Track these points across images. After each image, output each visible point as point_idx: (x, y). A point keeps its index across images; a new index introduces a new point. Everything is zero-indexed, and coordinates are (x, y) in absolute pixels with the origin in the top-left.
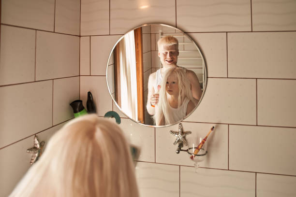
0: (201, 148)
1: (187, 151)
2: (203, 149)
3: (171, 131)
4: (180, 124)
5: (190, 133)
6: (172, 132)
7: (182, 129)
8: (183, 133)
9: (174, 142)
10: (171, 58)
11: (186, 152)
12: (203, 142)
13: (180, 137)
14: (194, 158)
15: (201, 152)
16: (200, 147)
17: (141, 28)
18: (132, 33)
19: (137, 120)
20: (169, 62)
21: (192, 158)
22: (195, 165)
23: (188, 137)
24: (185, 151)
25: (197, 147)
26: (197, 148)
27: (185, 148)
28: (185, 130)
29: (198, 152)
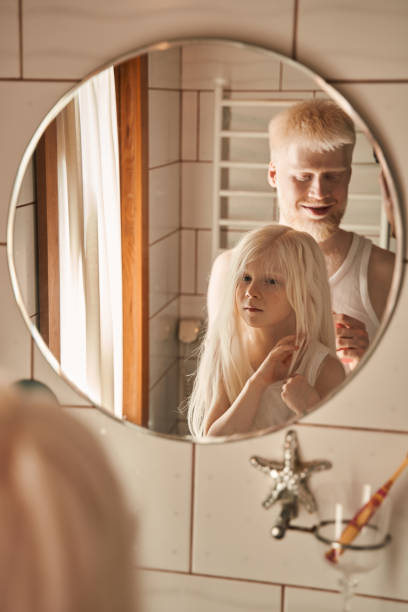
0: (366, 524)
1: (313, 530)
2: (375, 528)
3: (256, 459)
4: (290, 433)
5: (328, 465)
6: (261, 462)
7: (297, 453)
8: (298, 465)
9: (264, 497)
10: (326, 200)
11: (310, 537)
12: (375, 502)
13: (288, 480)
14: (338, 558)
15: (365, 537)
16: (362, 519)
17: (144, 58)
18: (106, 79)
19: (118, 413)
20: (316, 210)
21: (331, 557)
22: (341, 583)
23: (317, 480)
24: (306, 530)
25: (350, 517)
26: (353, 524)
27: (304, 519)
28: (308, 456)
29: (354, 536)
